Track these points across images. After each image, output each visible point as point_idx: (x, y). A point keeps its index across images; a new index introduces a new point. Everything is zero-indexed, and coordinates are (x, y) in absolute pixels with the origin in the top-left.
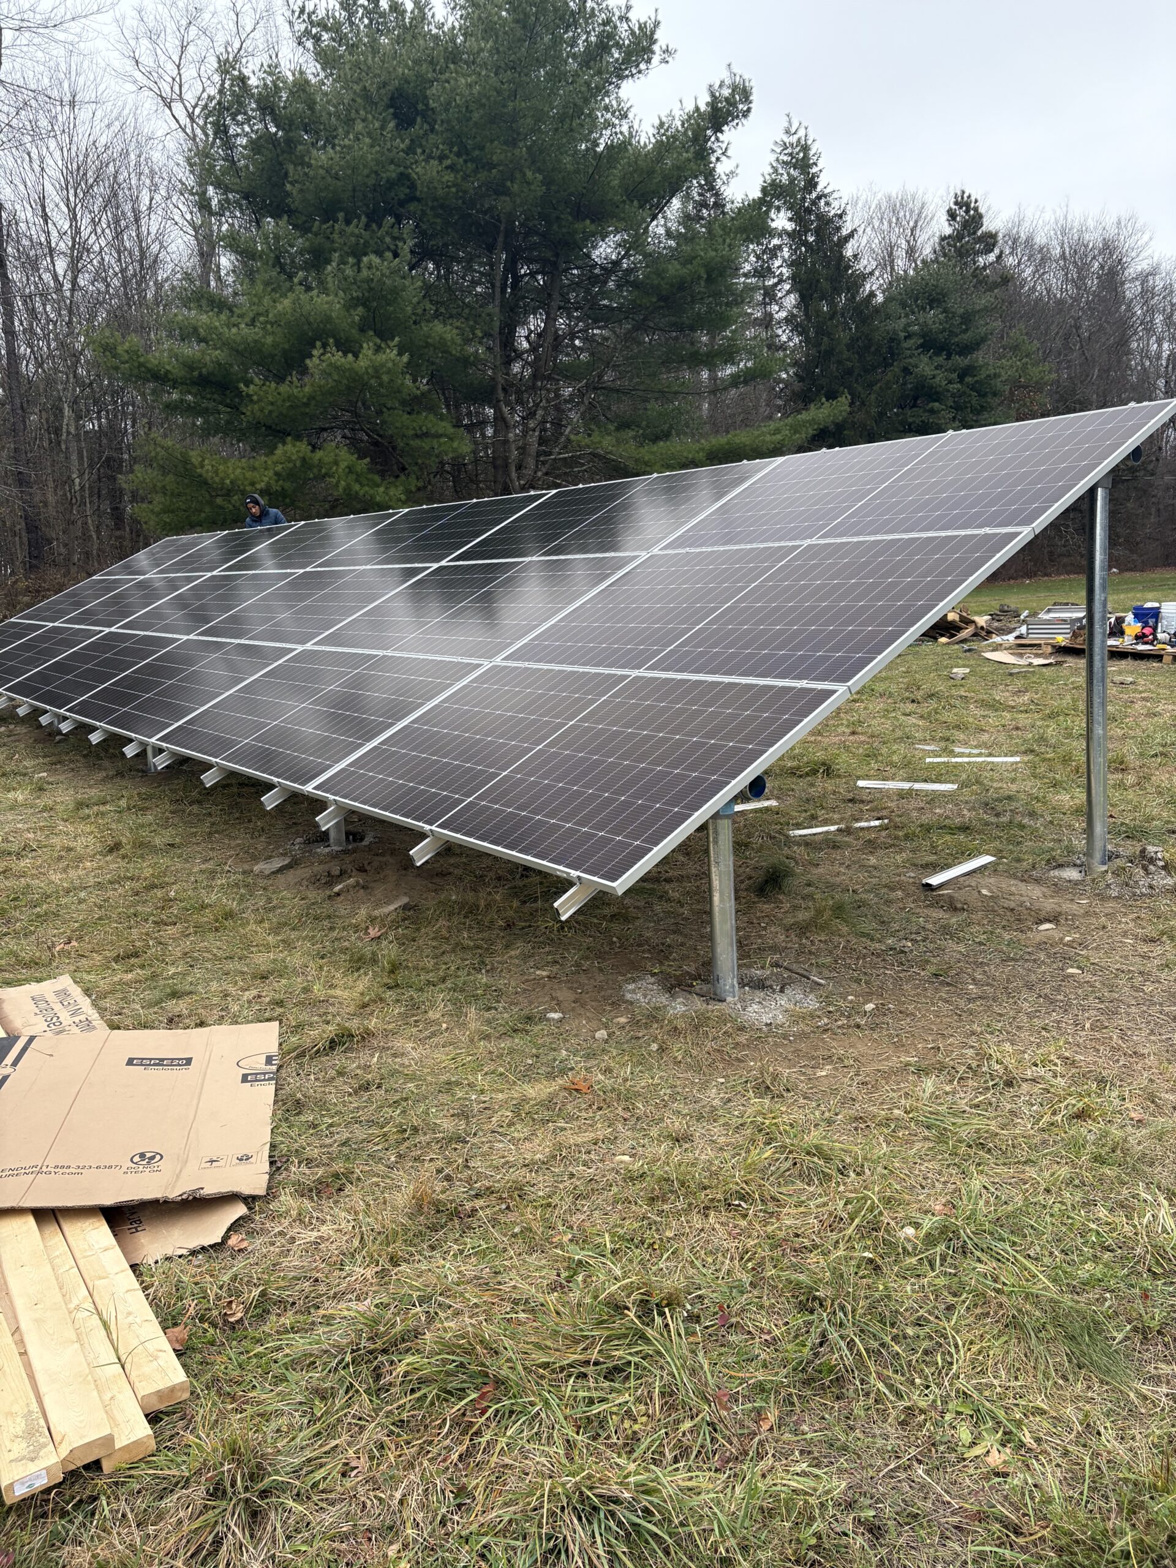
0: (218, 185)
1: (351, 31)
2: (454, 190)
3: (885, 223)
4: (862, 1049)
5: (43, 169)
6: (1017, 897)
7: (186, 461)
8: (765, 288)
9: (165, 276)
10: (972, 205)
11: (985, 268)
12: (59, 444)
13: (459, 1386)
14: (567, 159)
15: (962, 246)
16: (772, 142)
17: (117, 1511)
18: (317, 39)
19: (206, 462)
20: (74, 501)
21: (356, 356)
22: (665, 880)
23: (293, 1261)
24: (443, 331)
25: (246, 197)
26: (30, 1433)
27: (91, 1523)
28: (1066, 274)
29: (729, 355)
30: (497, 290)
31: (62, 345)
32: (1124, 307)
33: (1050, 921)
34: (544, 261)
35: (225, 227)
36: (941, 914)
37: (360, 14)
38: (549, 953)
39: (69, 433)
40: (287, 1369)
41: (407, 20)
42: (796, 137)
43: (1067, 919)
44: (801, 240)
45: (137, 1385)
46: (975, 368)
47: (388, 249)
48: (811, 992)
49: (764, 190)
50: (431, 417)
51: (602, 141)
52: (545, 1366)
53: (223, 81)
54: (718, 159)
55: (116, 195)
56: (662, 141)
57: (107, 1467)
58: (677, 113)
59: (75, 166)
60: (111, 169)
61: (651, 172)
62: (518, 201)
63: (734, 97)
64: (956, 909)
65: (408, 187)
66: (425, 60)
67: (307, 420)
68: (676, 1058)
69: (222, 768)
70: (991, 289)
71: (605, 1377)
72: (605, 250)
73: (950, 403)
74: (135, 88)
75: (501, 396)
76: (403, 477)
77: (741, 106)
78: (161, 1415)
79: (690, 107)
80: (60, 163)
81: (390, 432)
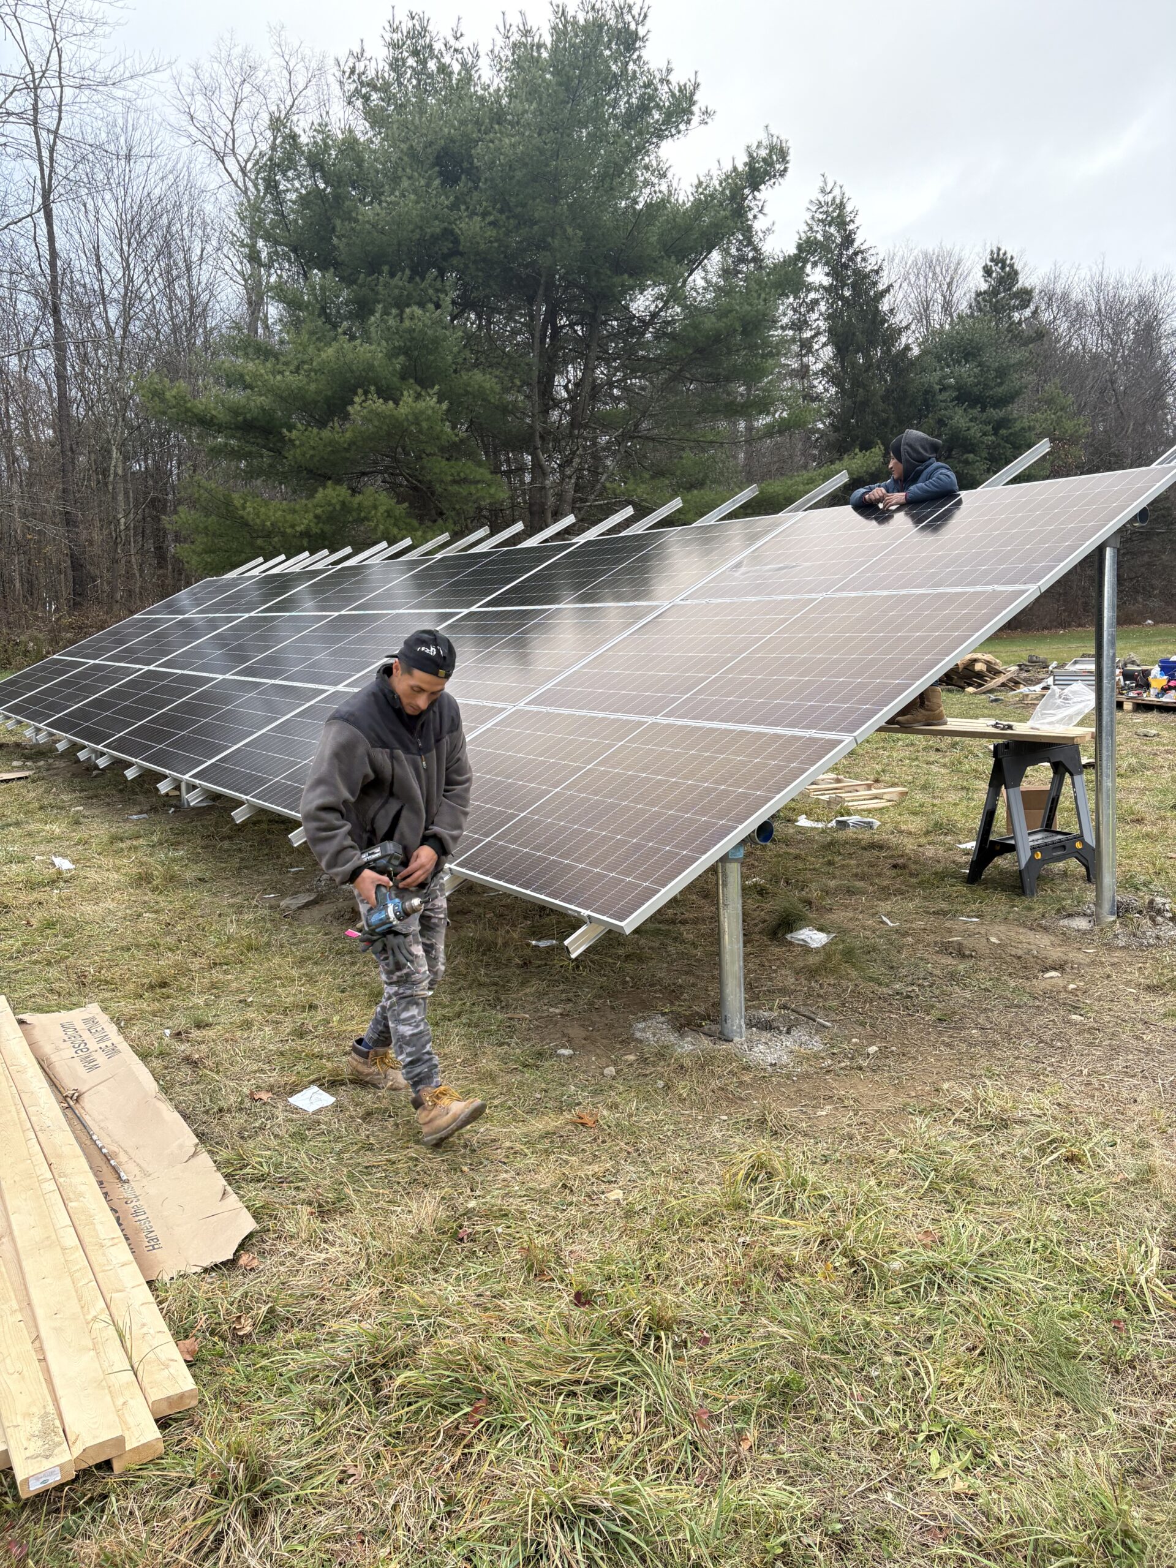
0: (266, 239)
1: (400, 91)
2: (496, 245)
3: (922, 278)
4: (863, 1090)
5: (98, 219)
6: (1025, 945)
7: (228, 503)
8: (801, 340)
9: (213, 324)
10: (1008, 262)
11: (1020, 323)
12: (106, 484)
13: (454, 1401)
14: (606, 217)
15: (997, 302)
16: (808, 201)
17: (126, 1509)
18: (366, 98)
19: (248, 504)
20: (119, 540)
21: (396, 403)
22: (680, 922)
23: (302, 1281)
24: (483, 380)
25: (295, 250)
26: (45, 1434)
27: (101, 1518)
28: (1102, 330)
29: (764, 406)
30: (537, 340)
31: (113, 390)
32: (1160, 362)
33: (1056, 970)
34: (583, 314)
35: (273, 279)
36: (949, 960)
37: (408, 75)
38: (563, 991)
39: (116, 474)
40: (291, 1382)
41: (454, 82)
42: (831, 196)
43: (1072, 968)
44: (837, 294)
45: (149, 1390)
46: (1009, 421)
47: (431, 300)
48: (816, 1033)
49: (799, 247)
50: (470, 463)
51: (641, 199)
52: (537, 1384)
53: (275, 139)
54: (755, 217)
55: (168, 246)
56: (700, 200)
57: (117, 1467)
58: (715, 173)
59: (129, 216)
60: (164, 220)
61: (688, 230)
62: (558, 256)
63: (771, 157)
64: (964, 956)
65: (452, 242)
66: (471, 120)
67: (348, 464)
68: (681, 1095)
69: (252, 806)
70: (1026, 344)
71: (595, 1397)
72: (642, 303)
73: (984, 454)
74: (189, 143)
75: (539, 443)
76: (440, 521)
77: (778, 166)
78: (170, 1422)
79: (728, 167)
80: (115, 214)
81: (429, 478)
